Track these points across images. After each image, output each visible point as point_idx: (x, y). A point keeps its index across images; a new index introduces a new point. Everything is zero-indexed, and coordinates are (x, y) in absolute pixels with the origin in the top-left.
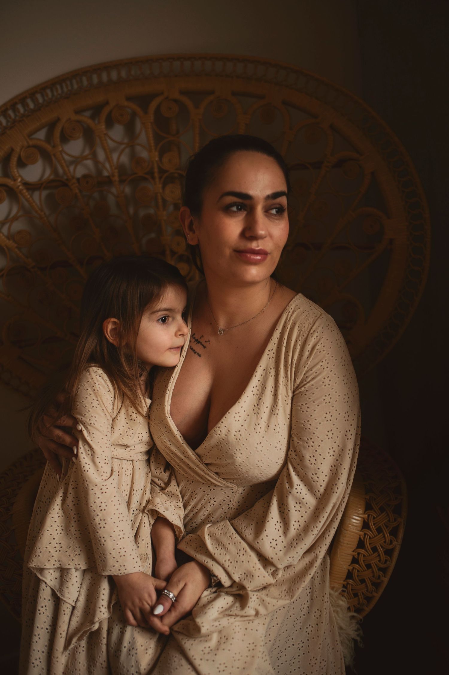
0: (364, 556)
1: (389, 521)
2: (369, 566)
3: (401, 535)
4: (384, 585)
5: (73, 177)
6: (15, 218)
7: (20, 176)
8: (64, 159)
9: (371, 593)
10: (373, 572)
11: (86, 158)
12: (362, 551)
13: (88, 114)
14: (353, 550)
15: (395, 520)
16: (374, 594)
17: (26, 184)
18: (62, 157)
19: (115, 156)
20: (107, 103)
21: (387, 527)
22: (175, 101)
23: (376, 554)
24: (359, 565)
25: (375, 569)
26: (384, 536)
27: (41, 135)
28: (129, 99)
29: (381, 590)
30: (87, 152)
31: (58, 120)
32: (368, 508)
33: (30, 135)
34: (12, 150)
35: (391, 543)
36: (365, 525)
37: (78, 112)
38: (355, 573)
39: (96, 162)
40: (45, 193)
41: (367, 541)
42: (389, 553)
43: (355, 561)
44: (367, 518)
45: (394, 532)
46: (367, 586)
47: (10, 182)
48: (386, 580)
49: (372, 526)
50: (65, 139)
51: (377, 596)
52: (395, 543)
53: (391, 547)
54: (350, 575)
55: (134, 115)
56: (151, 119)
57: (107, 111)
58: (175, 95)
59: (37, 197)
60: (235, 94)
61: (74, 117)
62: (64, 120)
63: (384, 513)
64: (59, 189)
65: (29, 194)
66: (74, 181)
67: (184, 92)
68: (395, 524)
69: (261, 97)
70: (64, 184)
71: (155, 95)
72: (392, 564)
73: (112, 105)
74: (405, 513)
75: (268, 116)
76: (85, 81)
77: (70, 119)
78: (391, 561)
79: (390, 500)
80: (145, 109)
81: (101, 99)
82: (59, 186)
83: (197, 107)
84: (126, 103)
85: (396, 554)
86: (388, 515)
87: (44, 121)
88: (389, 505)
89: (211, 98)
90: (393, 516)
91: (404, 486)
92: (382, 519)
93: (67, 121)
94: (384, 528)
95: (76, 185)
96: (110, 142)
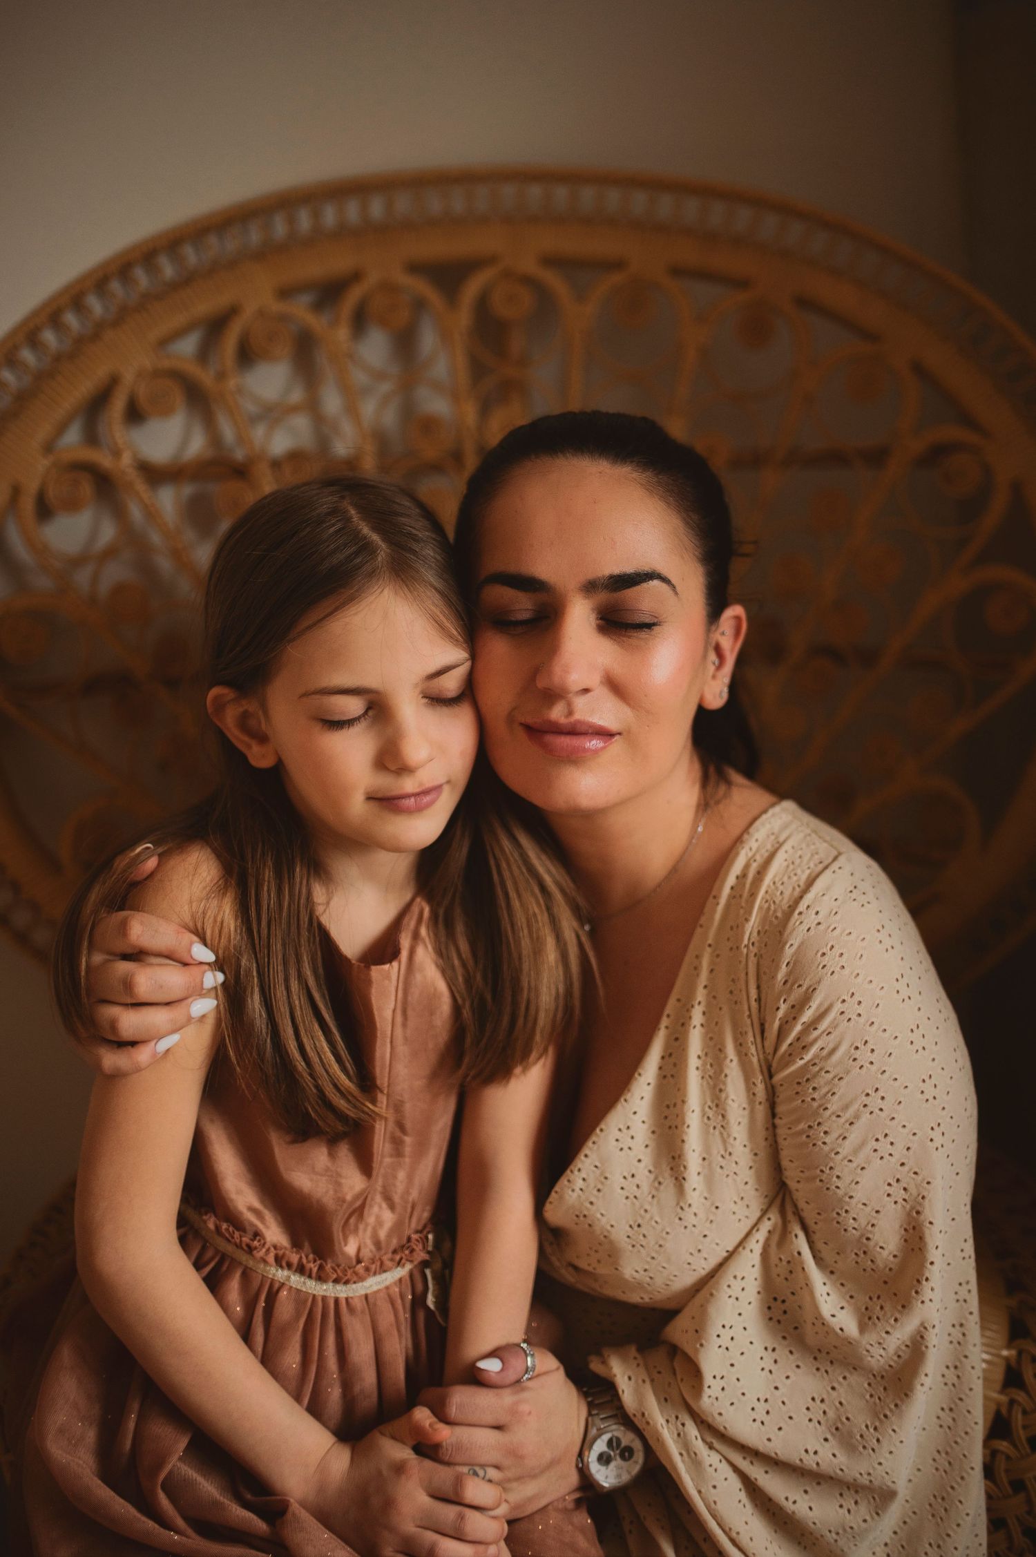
0: (1009, 1459)
2: (1018, 1486)
5: (263, 456)
6: (110, 553)
7: (130, 446)
8: (241, 409)
10: (1029, 1501)
11: (294, 409)
12: (1003, 1446)
13: (305, 299)
17: (145, 468)
18: (239, 403)
19: (368, 409)
20: (358, 277)
22: (528, 280)
27: (188, 346)
28: (414, 269)
30: (296, 396)
31: (235, 310)
32: (1017, 1331)
33: (162, 344)
34: (116, 378)
36: (1012, 1377)
37: (285, 293)
39: (318, 418)
40: (188, 490)
41: (1018, 1420)
44: (1014, 1359)
46: (1010, 1538)
47: (107, 463)
50: (247, 356)
55: (420, 305)
56: (464, 318)
57: (354, 295)
58: (529, 265)
59: (168, 500)
60: (677, 272)
61: (276, 307)
62: (249, 311)
64: (226, 485)
65: (149, 493)
66: (263, 467)
67: (550, 261)
69: (743, 284)
70: (238, 472)
71: (478, 263)
73: (370, 282)
75: (757, 329)
76: (304, 217)
77: (263, 311)
80: (452, 297)
81: (343, 266)
82: (225, 478)
83: (582, 298)
84: (404, 280)
87: (197, 312)
89: (617, 278)
93: (256, 315)
95: (268, 477)
96: (358, 373)
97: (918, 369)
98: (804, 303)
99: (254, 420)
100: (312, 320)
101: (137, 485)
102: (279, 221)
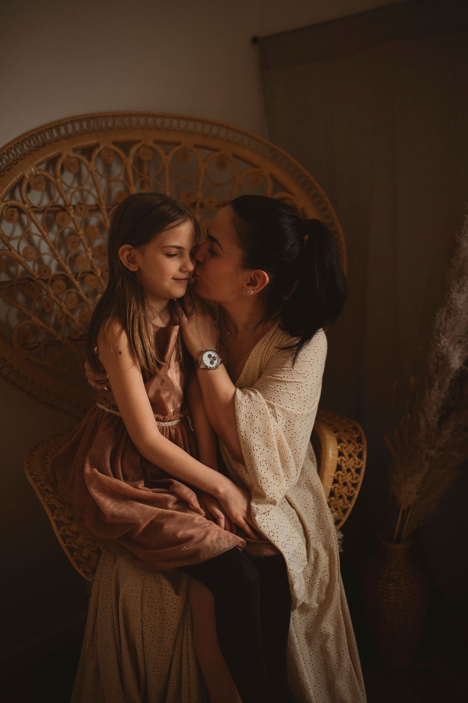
0: (342, 476)
1: (356, 448)
2: (345, 484)
3: (365, 456)
4: (356, 497)
5: (70, 205)
6: (21, 238)
7: (28, 200)
8: (62, 188)
9: (347, 505)
10: (348, 488)
12: (340, 472)
13: (80, 152)
14: (334, 473)
15: (360, 447)
16: (350, 505)
17: (33, 207)
18: (62, 186)
20: (98, 145)
21: (355, 452)
22: (150, 148)
23: (350, 474)
24: (339, 484)
25: (350, 485)
26: (354, 460)
27: (43, 167)
28: (115, 143)
29: (354, 501)
30: (76, 185)
31: (60, 155)
32: (339, 441)
33: (38, 165)
34: (23, 177)
35: (359, 464)
36: (340, 454)
37: (75, 150)
38: (336, 491)
39: (82, 193)
40: (45, 216)
41: (343, 465)
42: (358, 471)
43: (335, 481)
44: (340, 449)
45: (360, 456)
46: (344, 501)
47: (21, 204)
48: (357, 492)
49: (346, 454)
50: (62, 170)
51: (351, 506)
52: (362, 463)
53: (359, 466)
54: (332, 494)
56: (130, 161)
57: (97, 151)
58: (151, 143)
59: (39, 218)
60: (196, 146)
61: (72, 154)
62: (64, 156)
63: (351, 444)
64: (59, 213)
65: (35, 216)
66: (71, 207)
67: (156, 142)
68: (360, 450)
69: (217, 150)
70: (63, 209)
71: (135, 142)
72: (361, 479)
73: (102, 147)
74: (365, 442)
75: (222, 164)
76: (77, 126)
77: (69, 156)
78: (360, 477)
79: (353, 435)
80: (127, 154)
81: (94, 142)
82: (58, 211)
83: (167, 154)
84: (112, 147)
85: (363, 471)
86: (354, 444)
87: (48, 155)
88: (353, 438)
89: (178, 148)
90: (357, 445)
91: (358, 425)
92: (351, 448)
93: (67, 157)
94: (353, 454)
95: (73, 211)
96: (99, 177)
97: (271, 175)
98: (235, 156)
99: (66, 192)
100: (84, 159)
101: (32, 213)
102: (70, 127)
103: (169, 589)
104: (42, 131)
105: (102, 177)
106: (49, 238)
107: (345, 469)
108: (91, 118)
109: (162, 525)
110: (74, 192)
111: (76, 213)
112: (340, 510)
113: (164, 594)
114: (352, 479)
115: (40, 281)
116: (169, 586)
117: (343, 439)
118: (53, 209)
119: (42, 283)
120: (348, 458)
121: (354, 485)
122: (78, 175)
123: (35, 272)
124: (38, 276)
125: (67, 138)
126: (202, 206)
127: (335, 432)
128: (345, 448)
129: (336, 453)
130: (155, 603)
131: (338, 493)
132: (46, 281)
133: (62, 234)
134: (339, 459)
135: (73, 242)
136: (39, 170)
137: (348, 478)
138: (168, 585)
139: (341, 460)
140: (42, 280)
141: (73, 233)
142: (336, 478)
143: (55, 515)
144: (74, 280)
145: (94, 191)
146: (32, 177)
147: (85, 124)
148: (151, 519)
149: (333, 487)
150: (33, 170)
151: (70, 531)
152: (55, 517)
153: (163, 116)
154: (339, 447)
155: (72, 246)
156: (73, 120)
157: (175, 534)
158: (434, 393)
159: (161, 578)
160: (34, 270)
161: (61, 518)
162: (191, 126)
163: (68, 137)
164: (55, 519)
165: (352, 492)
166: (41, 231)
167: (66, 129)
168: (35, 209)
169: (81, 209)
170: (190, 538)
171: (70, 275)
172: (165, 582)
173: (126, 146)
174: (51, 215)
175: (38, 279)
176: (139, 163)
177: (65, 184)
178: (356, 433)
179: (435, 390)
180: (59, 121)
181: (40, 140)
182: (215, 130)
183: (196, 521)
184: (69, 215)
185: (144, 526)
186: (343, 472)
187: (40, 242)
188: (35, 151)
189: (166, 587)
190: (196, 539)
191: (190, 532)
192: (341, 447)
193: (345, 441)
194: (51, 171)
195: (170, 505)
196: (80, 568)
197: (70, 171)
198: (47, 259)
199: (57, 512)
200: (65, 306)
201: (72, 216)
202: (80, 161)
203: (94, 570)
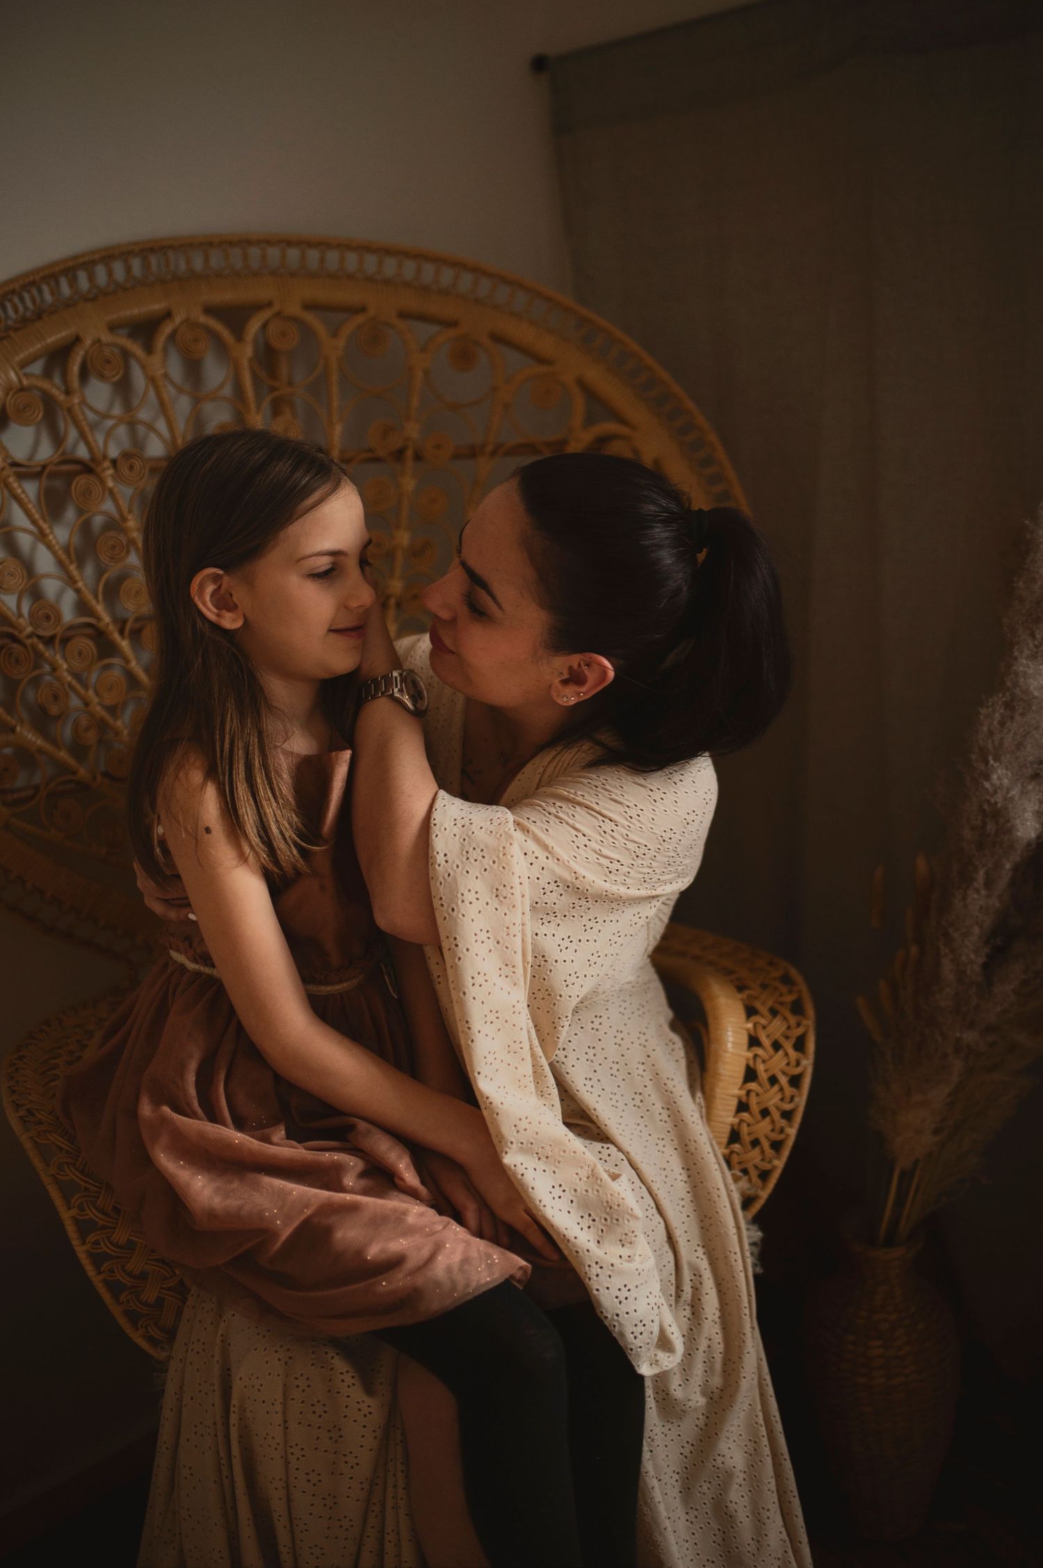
0: (757, 1095)
1: (789, 1028)
2: (765, 1113)
3: (811, 1046)
4: (790, 1143)
5: (105, 457)
7: (4, 448)
8: (85, 418)
9: (770, 1162)
10: (773, 1122)
11: (117, 420)
12: (753, 1086)
13: (124, 331)
14: (738, 1087)
15: (798, 1025)
16: (776, 1162)
17: (15, 464)
18: (83, 413)
20: (168, 315)
21: (787, 1038)
22: (294, 319)
23: (776, 1088)
24: (750, 1113)
25: (776, 1115)
26: (786, 1054)
27: (37, 368)
28: (209, 310)
29: (786, 1153)
30: (117, 411)
31: (78, 340)
32: (751, 1012)
33: (24, 364)
35: (798, 1064)
36: (754, 1042)
37: (112, 328)
38: (745, 1130)
39: (133, 428)
40: (44, 485)
41: (761, 1068)
42: (795, 1081)
43: (742, 1107)
44: (752, 1029)
45: (800, 1045)
46: (763, 1152)
48: (792, 1132)
49: (766, 1042)
50: (84, 374)
51: (780, 1164)
52: (804, 1062)
53: (797, 1071)
54: (734, 1136)
56: (248, 351)
57: (167, 329)
58: (295, 309)
59: (30, 489)
60: (404, 315)
61: (106, 337)
62: (88, 342)
63: (779, 1016)
64: (78, 478)
65: (20, 486)
66: (106, 464)
67: (310, 306)
68: (800, 1031)
69: (451, 324)
70: (88, 468)
71: (258, 307)
72: (802, 1100)
73: (178, 320)
74: (810, 1011)
75: (464, 356)
76: (118, 269)
77: (99, 341)
78: (800, 1095)
79: (781, 995)
80: (239, 335)
81: (157, 307)
82: (76, 474)
83: (335, 334)
84: (203, 319)
85: (807, 1082)
86: (785, 1018)
87: (49, 341)
88: (782, 1004)
89: (360, 319)
90: (793, 1020)
91: (793, 972)
92: (777, 1027)
93: (93, 344)
94: (782, 1041)
95: (111, 472)
96: (172, 391)
97: (581, 383)
98: (497, 338)
99: (94, 427)
100: (136, 349)
101: (11, 479)
102: (101, 272)
103: (348, 1380)
104: (33, 283)
105: (180, 390)
106: (55, 538)
107: (763, 1076)
108: (152, 250)
109: (328, 1231)
110: (114, 427)
111: (118, 477)
112: (754, 1174)
113: (338, 1393)
114: (782, 1099)
115: (35, 640)
116: (350, 1374)
117: (758, 1005)
118: (64, 468)
119: (41, 647)
120: (771, 1051)
121: (787, 1115)
122: (123, 387)
123: (21, 620)
124: (29, 629)
125: (94, 299)
126: (418, 457)
127: (740, 989)
128: (764, 1027)
129: (744, 1040)
130: (318, 1414)
131: (749, 1134)
132: (49, 641)
133: (86, 528)
134: (750, 1055)
135: (113, 547)
136: (26, 375)
137: (773, 1099)
138: (347, 1372)
139: (756, 1056)
140: (39, 637)
141: (113, 525)
142: (744, 1099)
143: (74, 1207)
144: (117, 636)
145: (161, 425)
146: (11, 393)
147: (136, 264)
148: (302, 1218)
149: (737, 1120)
150: (13, 375)
151: (111, 1243)
152: (74, 1212)
153: (323, 245)
154: (750, 1025)
155: (110, 555)
156: (108, 256)
157: (360, 1253)
158: (976, 896)
159: (330, 1355)
160: (20, 615)
161: (89, 1212)
162: (390, 267)
163: (97, 296)
164: (73, 1217)
165: (782, 1131)
166: (34, 522)
167: (91, 278)
168: (20, 469)
169: (131, 468)
170: (397, 1262)
171: (108, 624)
172: (340, 1364)
173: (235, 317)
174: (58, 484)
175: (30, 636)
176: (268, 358)
177: (92, 409)
178: (790, 992)
179: (977, 891)
180: (75, 258)
181: (29, 304)
182: (447, 276)
183: (411, 1219)
184: (102, 482)
185: (286, 1234)
186: (760, 1085)
187: (33, 549)
188: (16, 330)
189: (342, 1377)
190: (410, 1264)
191: (399, 1245)
192: (755, 1025)
193: (764, 1010)
194: (57, 379)
195: (349, 1181)
196: (137, 1329)
197: (102, 377)
198: (51, 587)
199: (77, 1200)
200: (96, 700)
201: (110, 484)
202: (126, 354)
203: (171, 1334)
